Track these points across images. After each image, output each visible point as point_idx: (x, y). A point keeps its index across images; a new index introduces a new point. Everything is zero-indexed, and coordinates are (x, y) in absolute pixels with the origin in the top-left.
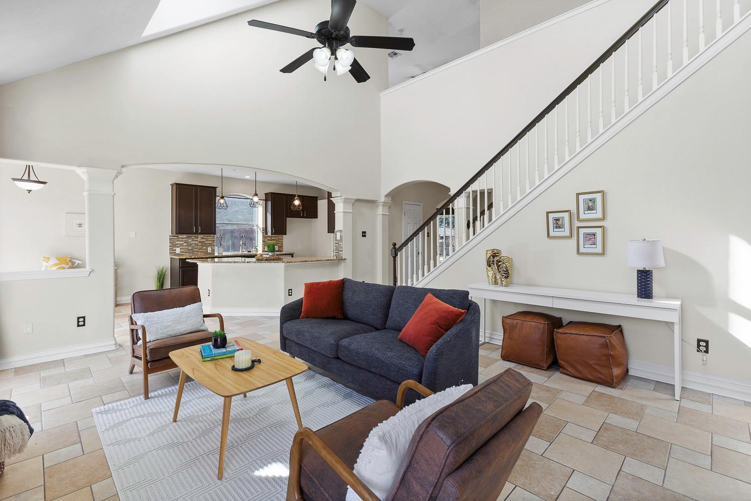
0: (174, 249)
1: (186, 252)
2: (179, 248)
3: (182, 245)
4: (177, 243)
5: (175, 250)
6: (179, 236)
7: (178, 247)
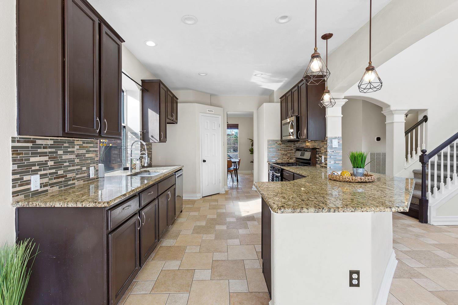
0: (26, 178)
1: (52, 185)
2: (38, 176)
3: (43, 165)
4: (32, 159)
5: (28, 183)
6: (38, 142)
7: (35, 172)
